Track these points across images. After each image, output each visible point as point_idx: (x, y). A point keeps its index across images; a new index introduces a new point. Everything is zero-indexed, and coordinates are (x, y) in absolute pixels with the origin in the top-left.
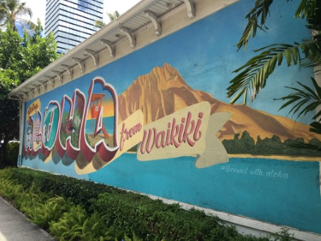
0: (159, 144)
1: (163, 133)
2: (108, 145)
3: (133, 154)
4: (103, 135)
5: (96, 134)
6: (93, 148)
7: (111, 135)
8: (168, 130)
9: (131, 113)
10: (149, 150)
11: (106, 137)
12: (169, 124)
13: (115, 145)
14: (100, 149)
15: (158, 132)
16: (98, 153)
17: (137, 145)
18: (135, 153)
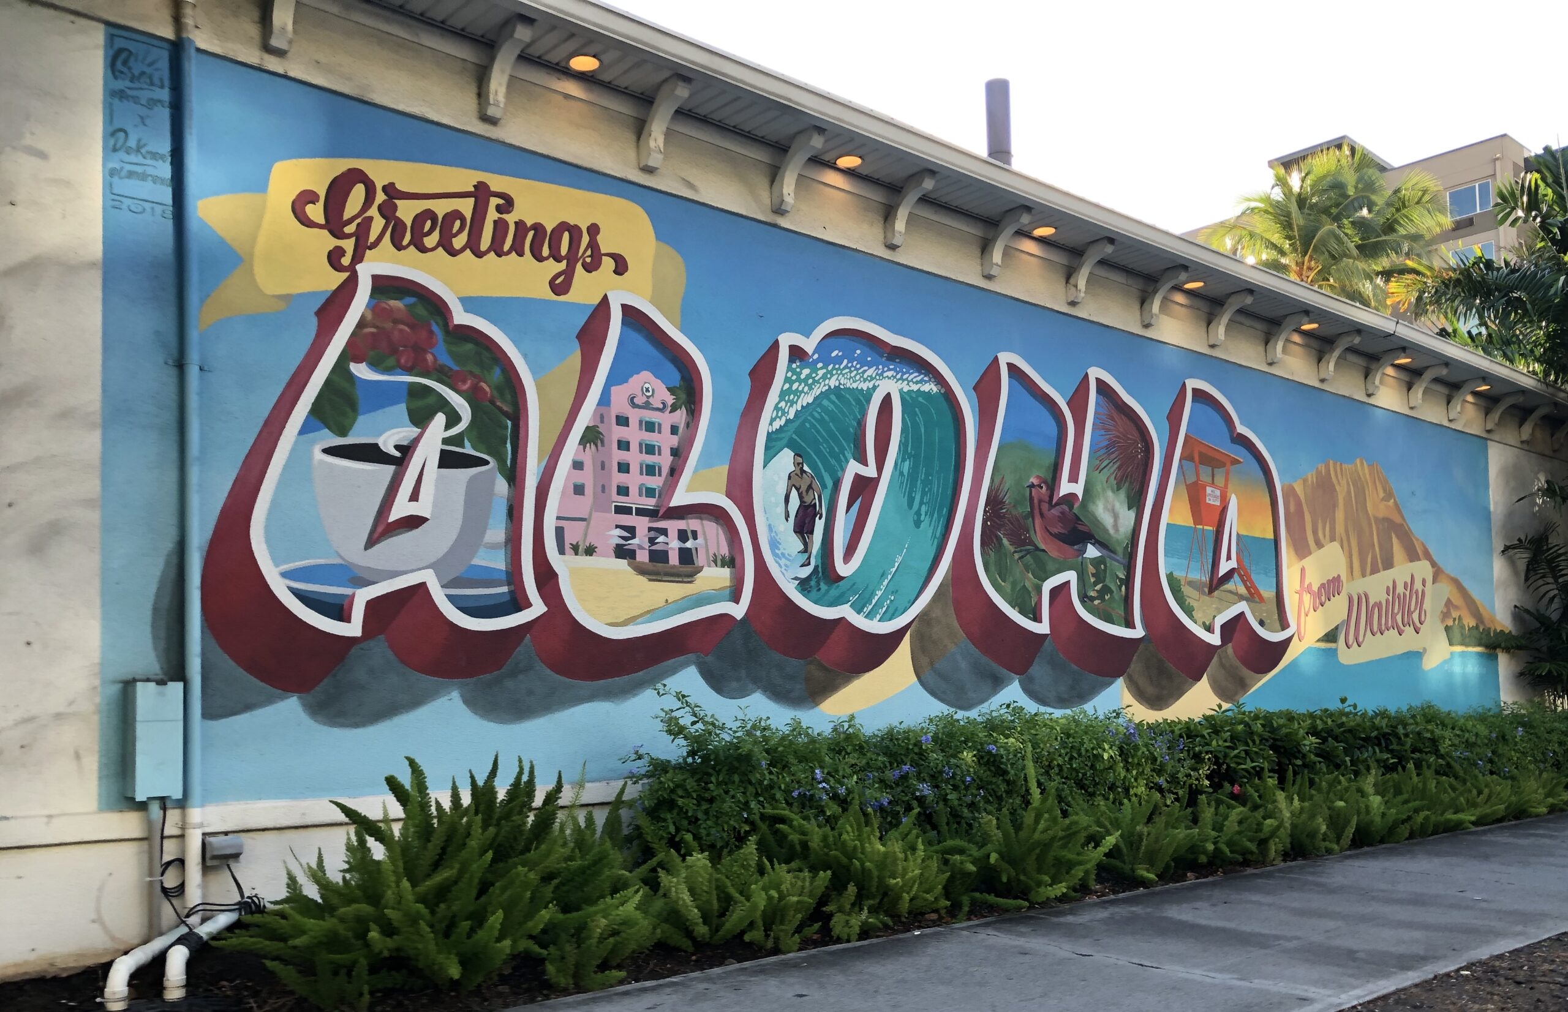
0: (1375, 628)
1: (1378, 605)
2: (1262, 623)
3: (1330, 649)
4: (1242, 590)
5: (1216, 583)
6: (1209, 629)
7: (1268, 593)
8: (1387, 601)
9: (1319, 545)
10: (1361, 639)
11: (1253, 596)
12: (1388, 588)
13: (1284, 625)
14: (1237, 636)
15: (1372, 602)
16: (1230, 648)
17: (1337, 628)
18: (1332, 645)
